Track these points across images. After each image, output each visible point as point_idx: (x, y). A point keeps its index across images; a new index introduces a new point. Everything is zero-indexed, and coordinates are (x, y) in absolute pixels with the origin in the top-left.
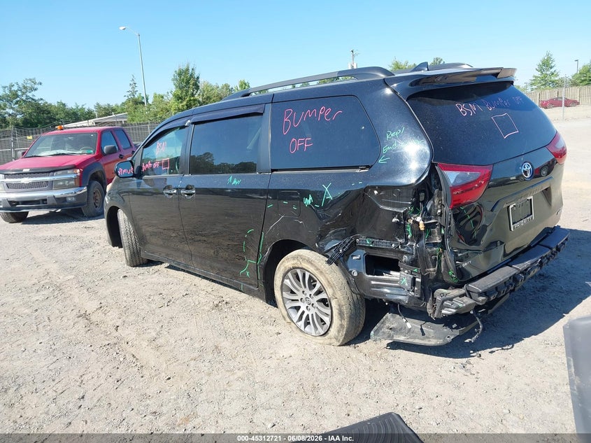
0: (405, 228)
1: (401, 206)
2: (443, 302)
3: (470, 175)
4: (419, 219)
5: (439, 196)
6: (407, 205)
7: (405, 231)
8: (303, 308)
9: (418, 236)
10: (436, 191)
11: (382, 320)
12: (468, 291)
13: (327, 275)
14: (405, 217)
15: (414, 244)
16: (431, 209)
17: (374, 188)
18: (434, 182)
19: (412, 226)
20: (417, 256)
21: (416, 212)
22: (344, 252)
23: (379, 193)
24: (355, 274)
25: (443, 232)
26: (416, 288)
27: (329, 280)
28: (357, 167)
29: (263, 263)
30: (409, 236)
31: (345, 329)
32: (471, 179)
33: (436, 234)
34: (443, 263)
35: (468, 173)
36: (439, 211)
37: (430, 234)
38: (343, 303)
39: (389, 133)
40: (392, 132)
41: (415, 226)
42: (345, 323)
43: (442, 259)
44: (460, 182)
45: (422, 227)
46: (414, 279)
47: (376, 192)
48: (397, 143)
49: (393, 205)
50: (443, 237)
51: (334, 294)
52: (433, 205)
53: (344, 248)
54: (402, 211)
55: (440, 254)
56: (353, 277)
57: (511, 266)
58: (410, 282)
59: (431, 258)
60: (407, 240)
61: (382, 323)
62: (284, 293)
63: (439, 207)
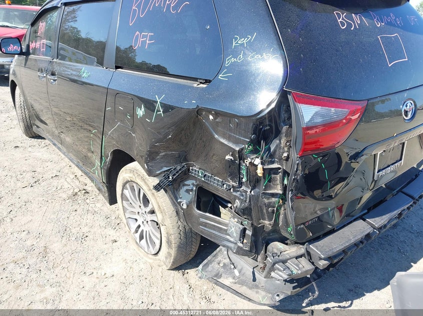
0: (240, 169)
1: (237, 142)
2: (274, 264)
3: (334, 113)
4: (257, 161)
5: (288, 134)
6: (243, 142)
7: (240, 173)
8: (139, 222)
9: (255, 182)
10: (285, 128)
11: (215, 253)
12: (307, 251)
13: (158, 199)
14: (241, 156)
15: (249, 191)
16: (275, 151)
17: (209, 111)
18: (284, 115)
19: (247, 169)
20: (250, 205)
21: (255, 151)
22: (174, 180)
23: (215, 118)
24: (185, 207)
25: (286, 182)
26: (245, 241)
27: (160, 204)
28: (195, 79)
29: (106, 168)
30: (244, 180)
31: (172, 258)
32: (335, 118)
33: (278, 182)
34: (281, 217)
35: (333, 109)
36: (285, 155)
37: (270, 181)
38: (171, 232)
39: (236, 39)
40: (240, 38)
41: (252, 169)
42: (173, 252)
43: (282, 211)
44: (319, 120)
45: (260, 172)
46: (244, 230)
47: (211, 117)
48: (244, 54)
49: (229, 139)
50: (285, 188)
51: (163, 220)
52: (278, 146)
53: (174, 175)
54: (237, 149)
55: (280, 206)
56: (182, 209)
57: (364, 220)
58: (239, 233)
59: (267, 210)
60: (241, 184)
61: (214, 256)
62: (124, 202)
63: (286, 149)
